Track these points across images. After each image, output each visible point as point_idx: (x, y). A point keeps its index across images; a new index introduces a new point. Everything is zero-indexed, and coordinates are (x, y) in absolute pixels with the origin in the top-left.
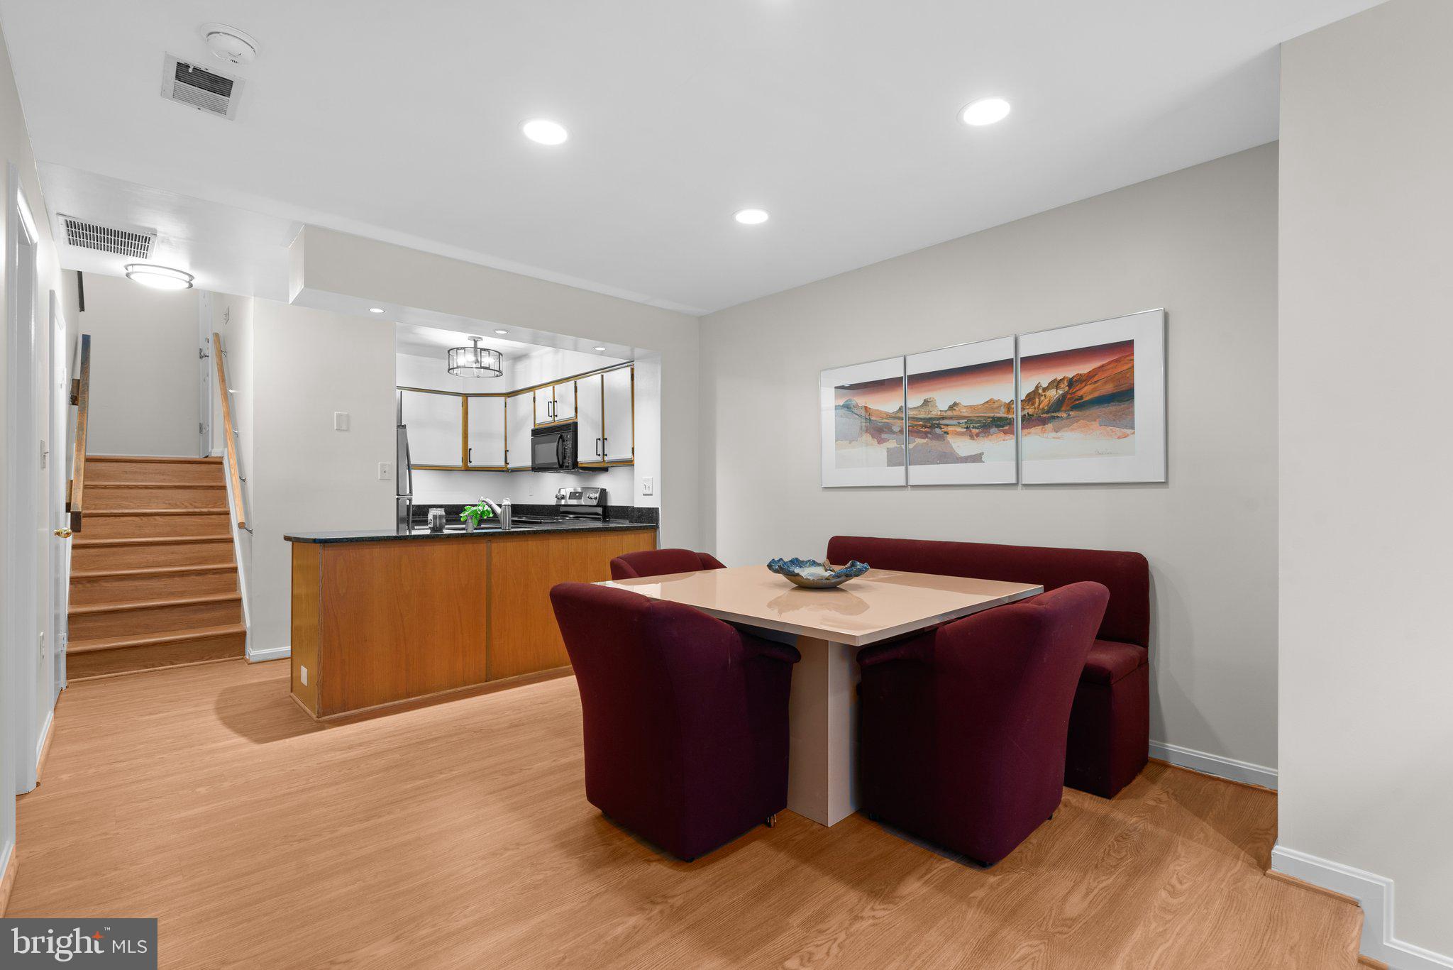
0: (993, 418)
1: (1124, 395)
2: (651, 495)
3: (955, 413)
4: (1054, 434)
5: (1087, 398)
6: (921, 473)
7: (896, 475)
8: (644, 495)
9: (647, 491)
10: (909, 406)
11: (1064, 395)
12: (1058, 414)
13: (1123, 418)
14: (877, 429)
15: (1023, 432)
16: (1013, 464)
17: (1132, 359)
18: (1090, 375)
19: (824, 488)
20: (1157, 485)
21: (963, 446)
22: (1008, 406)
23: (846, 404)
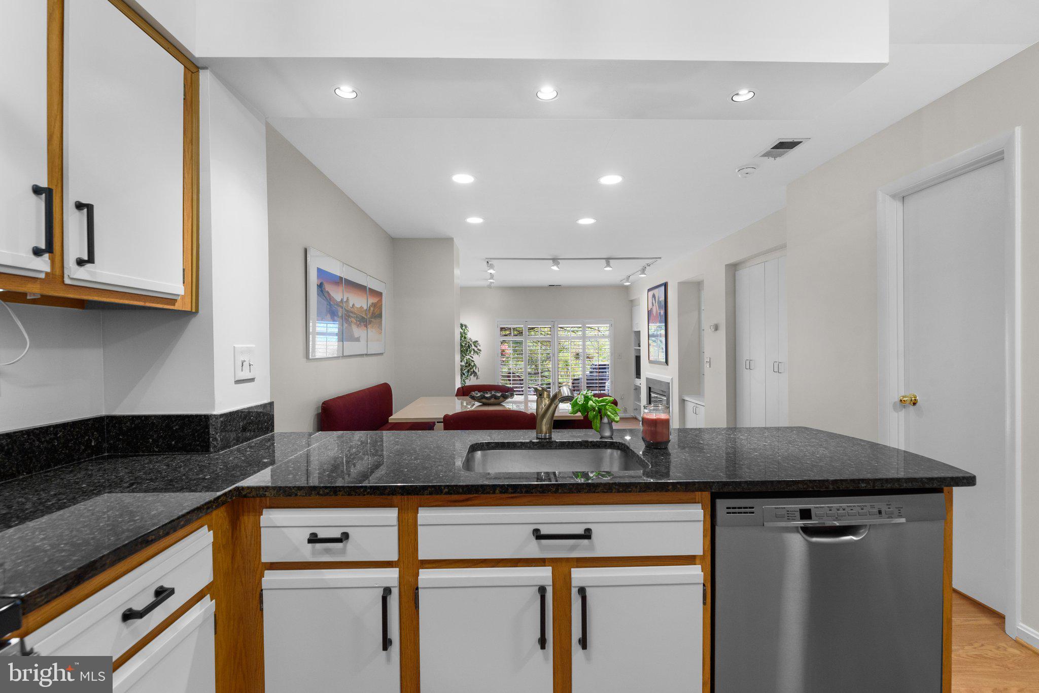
0: (362, 316)
2: (252, 380)
3: (354, 310)
4: (372, 329)
5: (376, 314)
8: (238, 382)
9: (246, 375)
10: (344, 300)
11: (373, 311)
12: (372, 320)
13: (380, 325)
14: (333, 312)
15: (368, 327)
16: (366, 343)
17: (382, 301)
18: (376, 304)
19: (308, 359)
20: (383, 354)
21: (355, 331)
22: (365, 312)
23: (321, 286)
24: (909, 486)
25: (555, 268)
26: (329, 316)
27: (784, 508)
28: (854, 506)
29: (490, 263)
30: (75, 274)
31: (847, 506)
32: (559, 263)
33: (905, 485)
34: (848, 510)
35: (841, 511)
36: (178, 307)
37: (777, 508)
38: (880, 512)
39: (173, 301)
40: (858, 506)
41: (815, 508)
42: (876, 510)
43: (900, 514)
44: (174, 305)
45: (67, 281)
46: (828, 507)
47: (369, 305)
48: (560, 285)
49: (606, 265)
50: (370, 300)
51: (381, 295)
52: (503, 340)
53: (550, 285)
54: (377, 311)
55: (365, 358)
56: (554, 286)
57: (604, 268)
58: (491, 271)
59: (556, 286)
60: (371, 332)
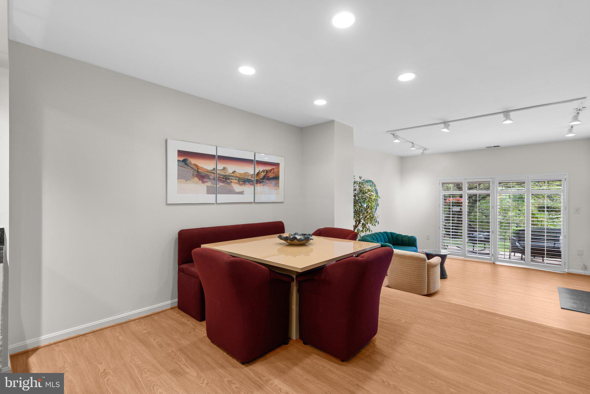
0: (247, 179)
1: (277, 178)
3: (235, 175)
4: (262, 187)
5: (270, 177)
6: (222, 198)
7: (211, 198)
10: (218, 168)
11: (265, 175)
12: (264, 181)
13: (277, 185)
14: (202, 176)
15: (256, 185)
16: (253, 195)
17: (279, 169)
18: (271, 171)
19: (168, 204)
20: (282, 203)
21: (237, 188)
22: (252, 175)
23: (184, 161)
25: (445, 130)
26: (196, 179)
29: (395, 135)
32: (449, 125)
47: (257, 172)
48: (499, 146)
49: (505, 118)
50: (260, 168)
51: (277, 165)
52: (444, 195)
53: (488, 147)
54: (271, 175)
55: (254, 205)
56: (492, 147)
57: (503, 121)
58: (397, 141)
59: (494, 147)
60: (259, 188)
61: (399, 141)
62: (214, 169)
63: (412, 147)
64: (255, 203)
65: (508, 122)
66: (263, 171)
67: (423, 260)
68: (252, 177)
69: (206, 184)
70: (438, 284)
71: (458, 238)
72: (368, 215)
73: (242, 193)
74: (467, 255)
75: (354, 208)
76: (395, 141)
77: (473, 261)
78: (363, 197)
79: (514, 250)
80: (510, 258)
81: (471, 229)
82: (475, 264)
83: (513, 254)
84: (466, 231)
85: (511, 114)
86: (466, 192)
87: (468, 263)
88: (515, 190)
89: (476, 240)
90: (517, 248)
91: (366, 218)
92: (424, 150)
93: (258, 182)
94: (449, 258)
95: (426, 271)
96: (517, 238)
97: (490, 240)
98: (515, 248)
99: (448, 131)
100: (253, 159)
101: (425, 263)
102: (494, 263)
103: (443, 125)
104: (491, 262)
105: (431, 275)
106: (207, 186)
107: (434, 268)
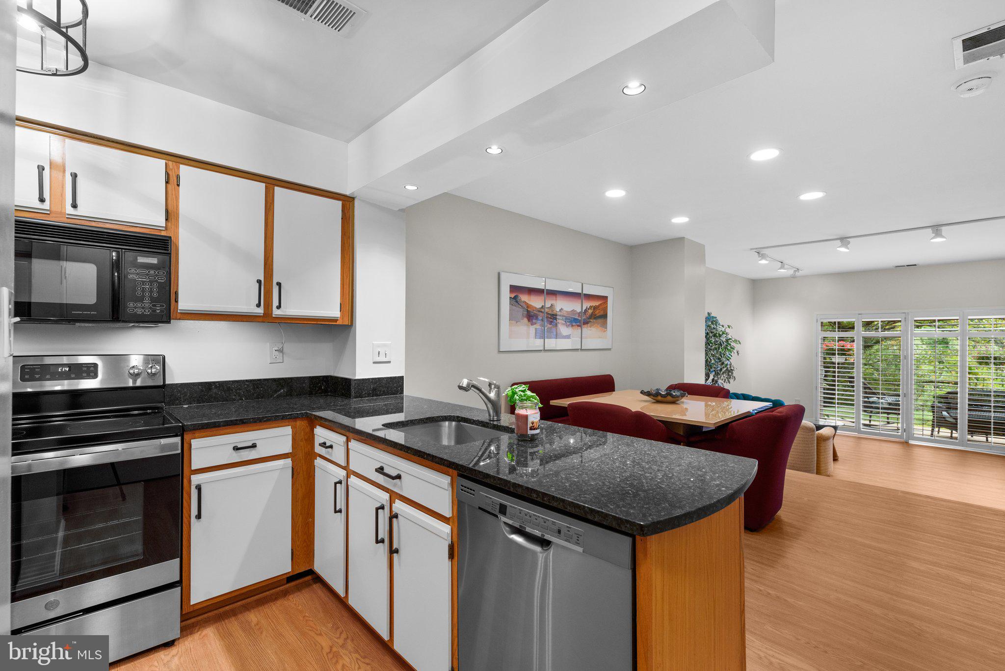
0: (574, 318)
1: (605, 316)
2: (389, 362)
3: (562, 314)
4: (590, 328)
5: (597, 315)
6: (551, 343)
7: (538, 343)
8: (374, 363)
9: (382, 358)
10: (546, 306)
11: (592, 313)
12: (590, 320)
13: (604, 325)
14: (531, 316)
15: (583, 326)
16: (580, 340)
17: (607, 304)
18: (598, 306)
19: (500, 352)
20: (610, 349)
21: (564, 330)
22: (579, 313)
23: (515, 298)
24: (573, 511)
25: (843, 250)
26: (526, 320)
27: (491, 498)
28: (539, 517)
29: (761, 253)
30: (276, 312)
31: (534, 515)
32: (849, 243)
33: (569, 509)
34: (533, 518)
35: (528, 517)
36: (338, 323)
37: (487, 497)
38: (559, 532)
39: (336, 320)
40: (542, 518)
41: (511, 506)
42: (556, 528)
43: (578, 542)
44: (336, 322)
45: (273, 316)
46: (519, 509)
47: (584, 308)
48: (916, 265)
49: (934, 235)
50: (587, 304)
51: (605, 298)
52: (824, 337)
53: (896, 267)
54: (598, 313)
55: (580, 353)
56: (905, 266)
57: (932, 239)
58: (764, 262)
59: (907, 266)
60: (588, 331)
61: (767, 262)
62: (542, 307)
63: (780, 269)
64: (581, 349)
65: (939, 240)
66: (591, 307)
67: (813, 431)
68: (579, 315)
69: (535, 326)
70: (832, 467)
71: (829, 406)
72: (723, 368)
73: (568, 337)
74: (862, 430)
75: (706, 358)
76: (760, 262)
77: (874, 439)
78: (717, 342)
79: (940, 422)
80: (932, 434)
81: (868, 390)
82: (877, 443)
83: (936, 429)
84: (861, 393)
85: (944, 229)
86: (860, 333)
87: (864, 442)
88: (925, 332)
89: (878, 408)
90: (943, 419)
91: (722, 372)
92: (795, 271)
93: (586, 323)
94: (838, 435)
95: (814, 446)
96: (943, 404)
97: (900, 407)
98: (941, 419)
99: (848, 250)
100: (581, 292)
101: (814, 434)
102: (907, 443)
103: (838, 242)
104: (902, 440)
105: (823, 451)
106: (536, 329)
107: (827, 442)
